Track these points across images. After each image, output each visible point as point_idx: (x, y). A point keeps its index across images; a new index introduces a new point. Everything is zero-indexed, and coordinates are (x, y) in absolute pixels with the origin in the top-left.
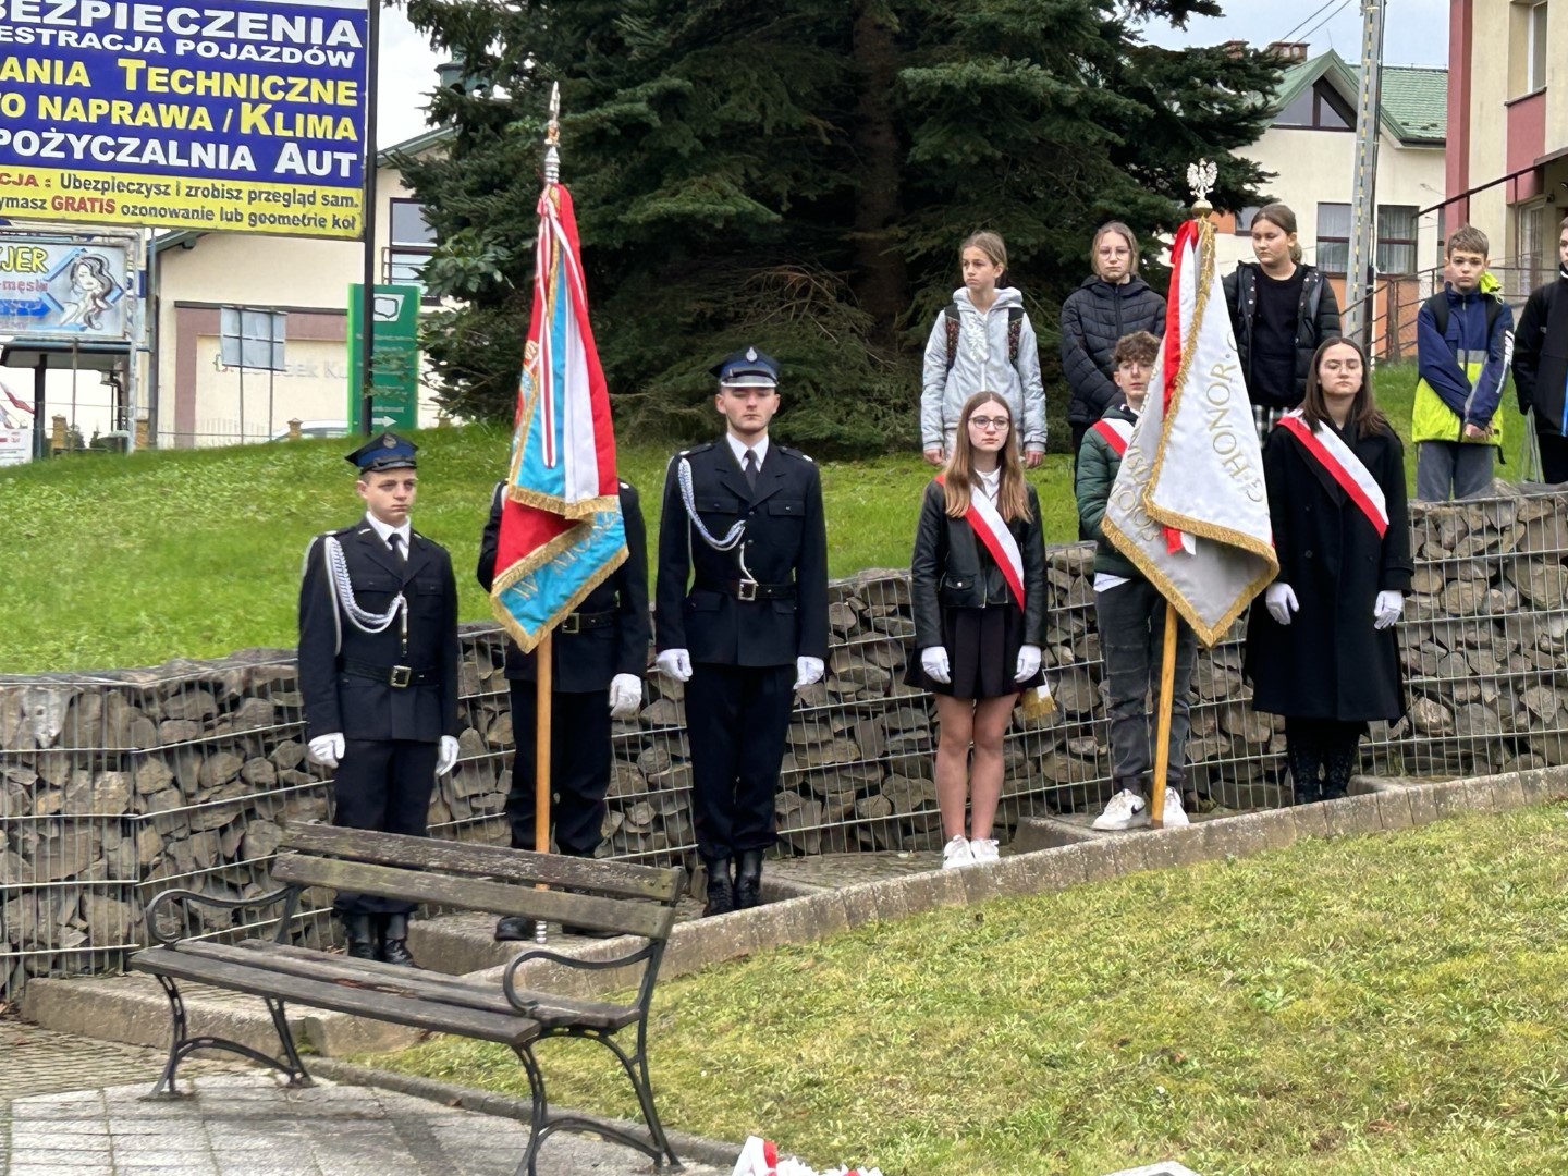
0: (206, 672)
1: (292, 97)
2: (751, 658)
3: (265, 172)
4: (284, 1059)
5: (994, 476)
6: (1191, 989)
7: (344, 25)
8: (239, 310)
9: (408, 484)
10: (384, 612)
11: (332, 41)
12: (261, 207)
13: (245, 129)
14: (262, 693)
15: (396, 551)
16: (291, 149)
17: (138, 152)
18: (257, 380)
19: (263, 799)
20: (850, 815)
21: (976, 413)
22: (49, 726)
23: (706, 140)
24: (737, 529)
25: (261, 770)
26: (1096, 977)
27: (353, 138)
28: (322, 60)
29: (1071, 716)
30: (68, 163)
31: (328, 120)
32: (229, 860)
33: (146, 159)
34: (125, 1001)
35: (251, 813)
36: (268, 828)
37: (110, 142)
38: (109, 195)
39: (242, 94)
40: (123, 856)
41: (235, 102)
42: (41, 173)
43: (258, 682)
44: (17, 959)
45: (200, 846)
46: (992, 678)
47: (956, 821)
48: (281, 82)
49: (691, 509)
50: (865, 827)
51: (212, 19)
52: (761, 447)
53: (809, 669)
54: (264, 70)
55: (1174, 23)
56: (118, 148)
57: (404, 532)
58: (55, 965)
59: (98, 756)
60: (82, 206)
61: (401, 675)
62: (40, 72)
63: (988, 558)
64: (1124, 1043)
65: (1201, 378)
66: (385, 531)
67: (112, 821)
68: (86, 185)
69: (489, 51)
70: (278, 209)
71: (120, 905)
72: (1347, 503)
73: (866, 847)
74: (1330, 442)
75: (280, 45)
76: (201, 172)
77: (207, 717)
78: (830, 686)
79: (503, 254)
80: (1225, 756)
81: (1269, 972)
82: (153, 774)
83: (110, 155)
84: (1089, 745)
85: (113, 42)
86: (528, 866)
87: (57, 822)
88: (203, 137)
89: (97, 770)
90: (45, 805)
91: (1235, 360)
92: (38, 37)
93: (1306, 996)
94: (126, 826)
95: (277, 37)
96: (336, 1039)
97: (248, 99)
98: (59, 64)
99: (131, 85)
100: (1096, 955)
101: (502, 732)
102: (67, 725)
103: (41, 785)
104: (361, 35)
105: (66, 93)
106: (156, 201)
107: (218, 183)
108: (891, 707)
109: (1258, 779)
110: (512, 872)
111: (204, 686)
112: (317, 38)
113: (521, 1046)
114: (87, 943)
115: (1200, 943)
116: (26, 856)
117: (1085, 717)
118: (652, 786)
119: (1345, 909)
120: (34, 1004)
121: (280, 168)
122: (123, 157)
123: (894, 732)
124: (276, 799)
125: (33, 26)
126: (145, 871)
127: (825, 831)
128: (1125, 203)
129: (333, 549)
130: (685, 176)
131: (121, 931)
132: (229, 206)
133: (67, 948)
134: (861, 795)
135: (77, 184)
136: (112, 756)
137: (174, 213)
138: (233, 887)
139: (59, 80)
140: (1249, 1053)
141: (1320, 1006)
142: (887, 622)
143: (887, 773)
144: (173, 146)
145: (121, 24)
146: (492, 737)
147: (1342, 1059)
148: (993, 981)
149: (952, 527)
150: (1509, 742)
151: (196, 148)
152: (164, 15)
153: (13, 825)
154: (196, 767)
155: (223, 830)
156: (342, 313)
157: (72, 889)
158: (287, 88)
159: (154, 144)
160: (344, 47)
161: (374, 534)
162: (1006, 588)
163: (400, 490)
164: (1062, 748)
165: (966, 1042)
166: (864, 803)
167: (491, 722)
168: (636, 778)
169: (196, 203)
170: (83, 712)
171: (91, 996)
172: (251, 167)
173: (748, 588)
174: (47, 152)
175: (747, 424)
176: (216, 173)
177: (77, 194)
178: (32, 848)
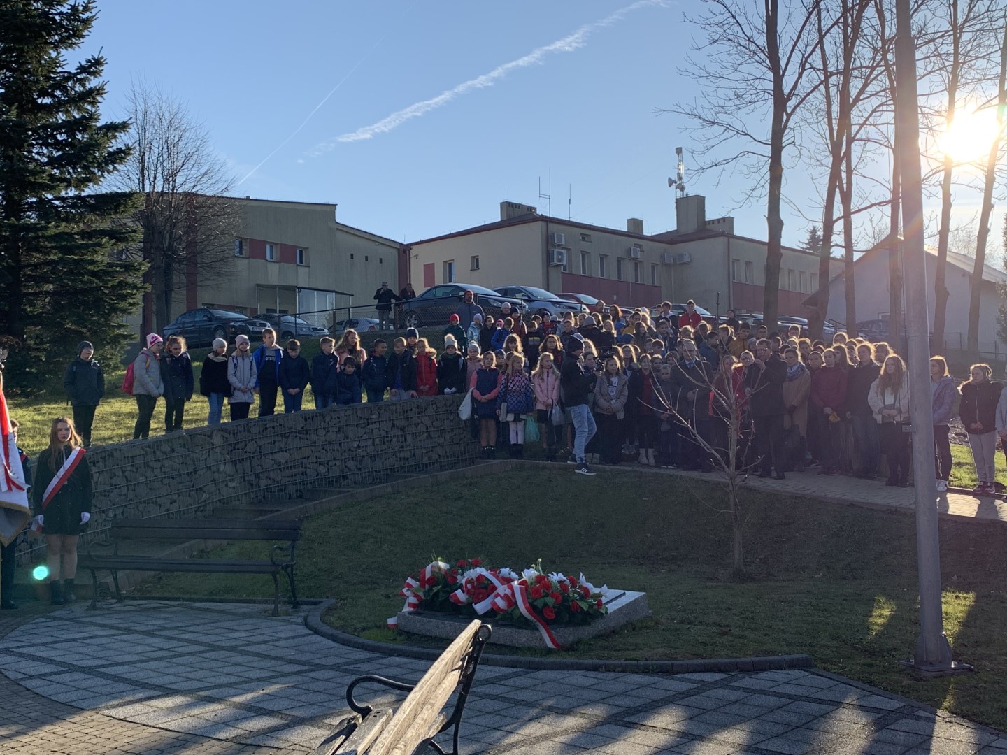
150: (343, 477)
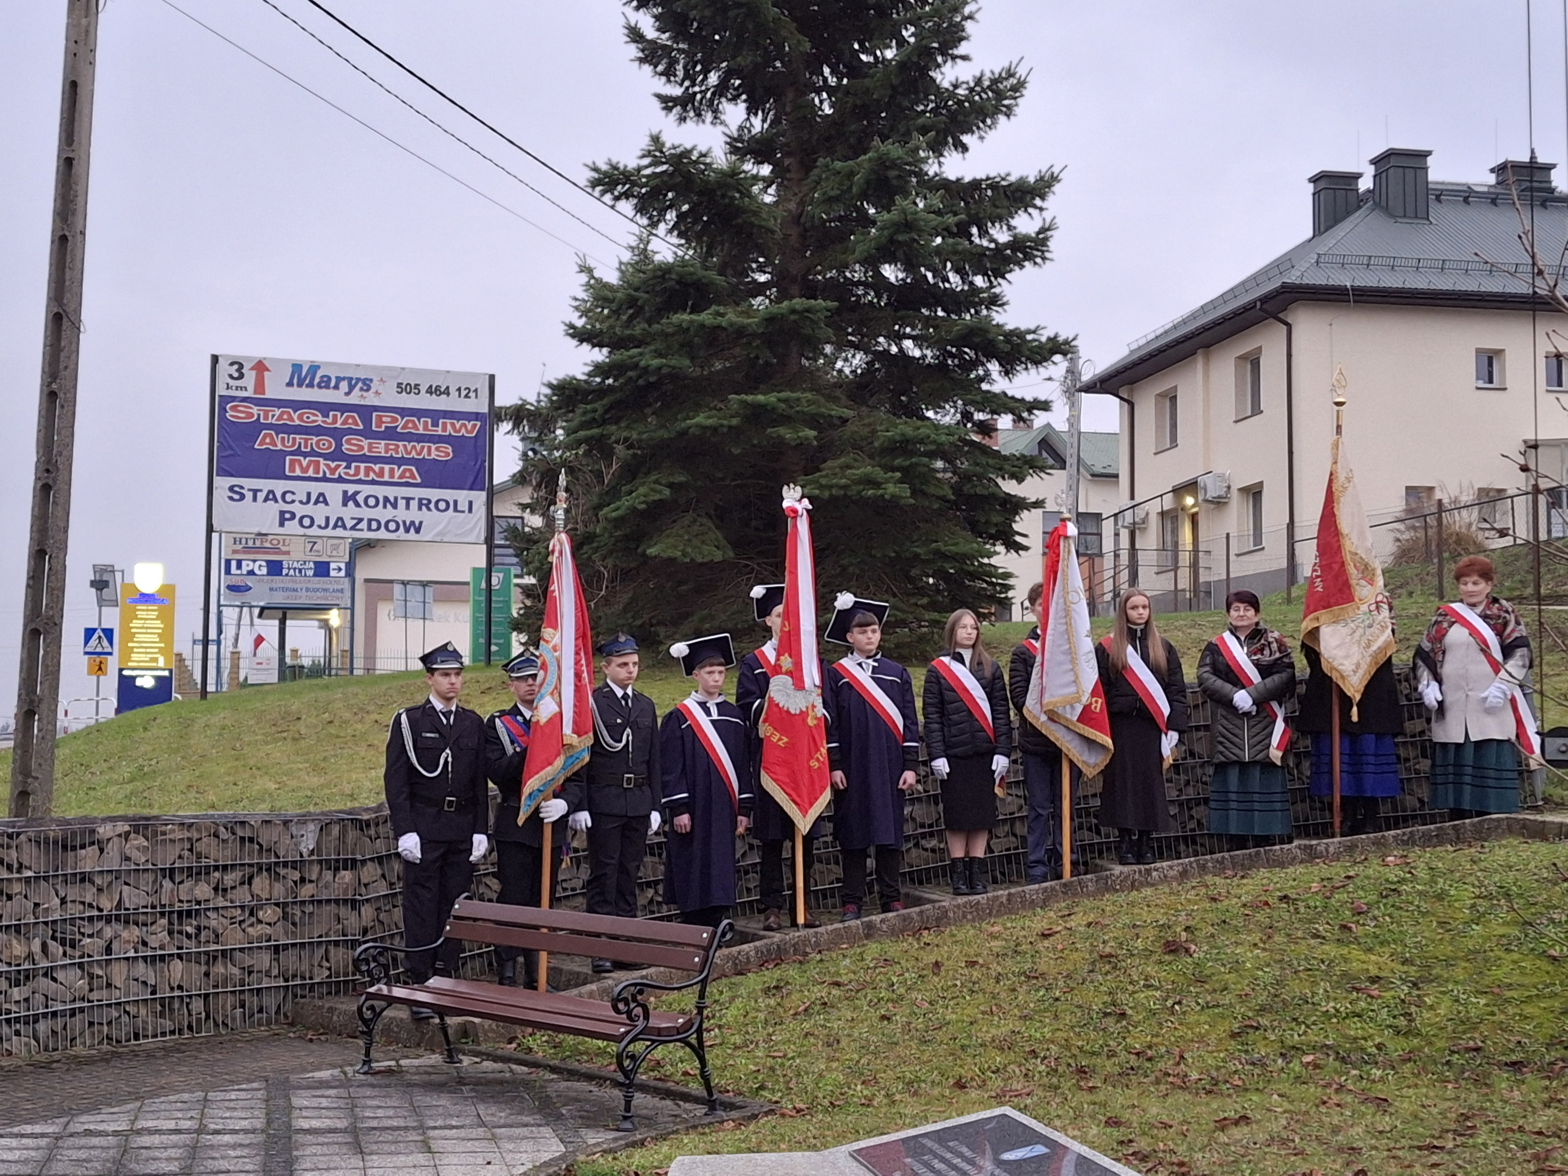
8: (404, 583)
18: (415, 625)
22: (308, 843)
29: (922, 826)
40: (352, 921)
44: (287, 987)
58: (311, 990)
59: (337, 861)
67: (345, 901)
71: (350, 952)
80: (1016, 848)
87: (312, 902)
89: (337, 869)
90: (307, 891)
96: (485, 1034)
102: (319, 843)
103: (303, 880)
114: (330, 976)
116: (294, 924)
126: (365, 931)
133: (318, 979)
136: (345, 861)
153: (286, 904)
156: (467, 583)
157: (321, 943)
170: (329, 834)
171: (332, 1009)
178: (297, 919)
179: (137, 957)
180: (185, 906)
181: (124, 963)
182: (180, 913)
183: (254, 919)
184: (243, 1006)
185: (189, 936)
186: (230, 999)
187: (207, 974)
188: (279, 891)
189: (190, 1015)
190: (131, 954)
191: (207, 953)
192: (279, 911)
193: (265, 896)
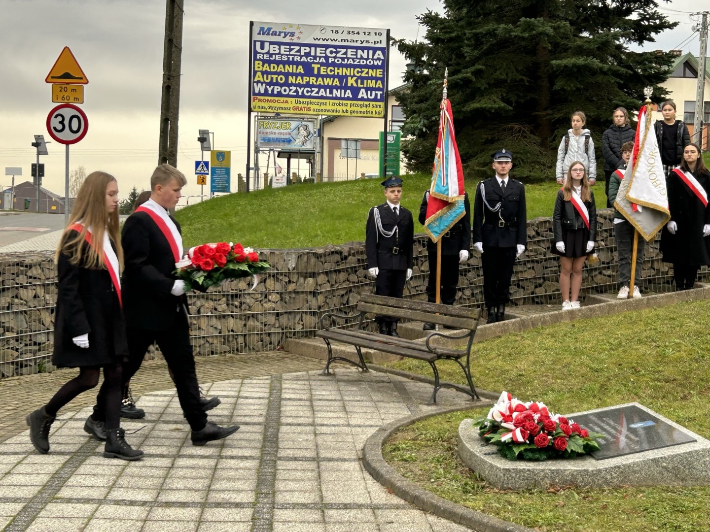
0: (337, 248)
1: (363, 75)
2: (503, 244)
3: (355, 97)
4: (361, 364)
5: (580, 188)
6: (642, 348)
7: (379, 52)
8: (347, 140)
9: (399, 191)
10: (391, 231)
11: (375, 57)
12: (354, 109)
13: (349, 85)
14: (354, 255)
15: (395, 212)
16: (363, 90)
17: (318, 93)
18: (352, 161)
19: (354, 287)
20: (533, 293)
21: (574, 168)
22: (292, 264)
23: (488, 84)
24: (498, 205)
25: (354, 278)
26: (611, 344)
27: (381, 87)
28: (372, 63)
29: (603, 263)
30: (297, 96)
31: (374, 81)
32: (344, 305)
33: (320, 95)
34: (314, 346)
35: (350, 291)
36: (356, 295)
37: (309, 90)
38: (309, 106)
39: (348, 74)
40: (314, 303)
41: (346, 77)
42: (289, 99)
43: (353, 252)
44: (283, 333)
45: (336, 300)
46: (579, 251)
47: (567, 295)
48: (360, 70)
49: (484, 198)
50: (537, 297)
51: (340, 51)
52: (506, 180)
53: (521, 248)
54: (355, 67)
55: (639, 44)
56: (312, 91)
57: (398, 206)
58: (294, 335)
59: (306, 273)
60: (301, 109)
61: (396, 251)
62: (289, 69)
63: (578, 213)
64: (620, 365)
65: (646, 156)
66: (392, 206)
67: (310, 292)
68: (302, 103)
69: (423, 59)
70: (359, 109)
71: (313, 317)
72: (695, 196)
73: (537, 303)
74: (689, 177)
75: (360, 59)
76: (336, 98)
77: (338, 262)
78: (527, 253)
79: (426, 122)
80: (653, 276)
81: (667, 344)
82: (322, 279)
83: (309, 94)
84: (609, 272)
85: (311, 59)
86: (433, 308)
87: (295, 292)
88: (337, 88)
89: (306, 277)
90: (291, 287)
91: (657, 150)
92: (289, 58)
93: (680, 351)
94: (314, 294)
95: (359, 56)
96: (376, 358)
97: (350, 76)
98: (295, 66)
99: (316, 72)
100: (612, 337)
101: (425, 267)
102: (297, 264)
103: (290, 282)
104: (384, 55)
105: (297, 75)
106: (323, 107)
107: (341, 101)
108: (546, 260)
109: (664, 283)
110: (428, 309)
111: (337, 252)
112: (371, 57)
113: (431, 362)
114: (303, 328)
115: (645, 334)
116: (286, 302)
117: (608, 263)
118: (471, 284)
119: (692, 324)
120: (288, 347)
121: (359, 97)
122: (313, 94)
123: (547, 268)
124: (358, 287)
125: (287, 55)
126: (320, 308)
127: (525, 298)
128: (623, 102)
129: (376, 210)
130: (483, 96)
131: (313, 325)
132: (344, 108)
133: (297, 330)
134: (536, 287)
135: (299, 102)
136: (310, 273)
137: (328, 111)
138: (345, 313)
139: (294, 71)
140: (660, 369)
141: (684, 354)
142: (545, 233)
143: (545, 280)
144: (328, 90)
145: (313, 54)
146: (422, 269)
147: (691, 371)
148: (578, 345)
149: (566, 204)
151: (335, 91)
152: (325, 51)
153: (282, 293)
154: (335, 277)
155: (343, 295)
156: (378, 140)
157: (298, 313)
158: (362, 72)
159: (322, 90)
160: (379, 59)
161: (389, 207)
162: (583, 223)
163: (396, 193)
164: (600, 273)
165: (570, 364)
166: (537, 290)
167: (422, 264)
168: (466, 281)
169: (335, 108)
170: (302, 260)
171: (304, 344)
172: (351, 96)
173: (502, 223)
174: (291, 93)
175: (502, 172)
176: (340, 98)
177: (300, 106)
178: (287, 300)
179: (211, 316)
180: (234, 292)
181: (206, 318)
182: (232, 296)
183: (266, 300)
184: (262, 341)
185: (236, 307)
186: (256, 337)
187: (245, 325)
188: (278, 287)
189: (237, 344)
190: (209, 314)
191: (245, 315)
192: (278, 296)
193: (272, 288)
